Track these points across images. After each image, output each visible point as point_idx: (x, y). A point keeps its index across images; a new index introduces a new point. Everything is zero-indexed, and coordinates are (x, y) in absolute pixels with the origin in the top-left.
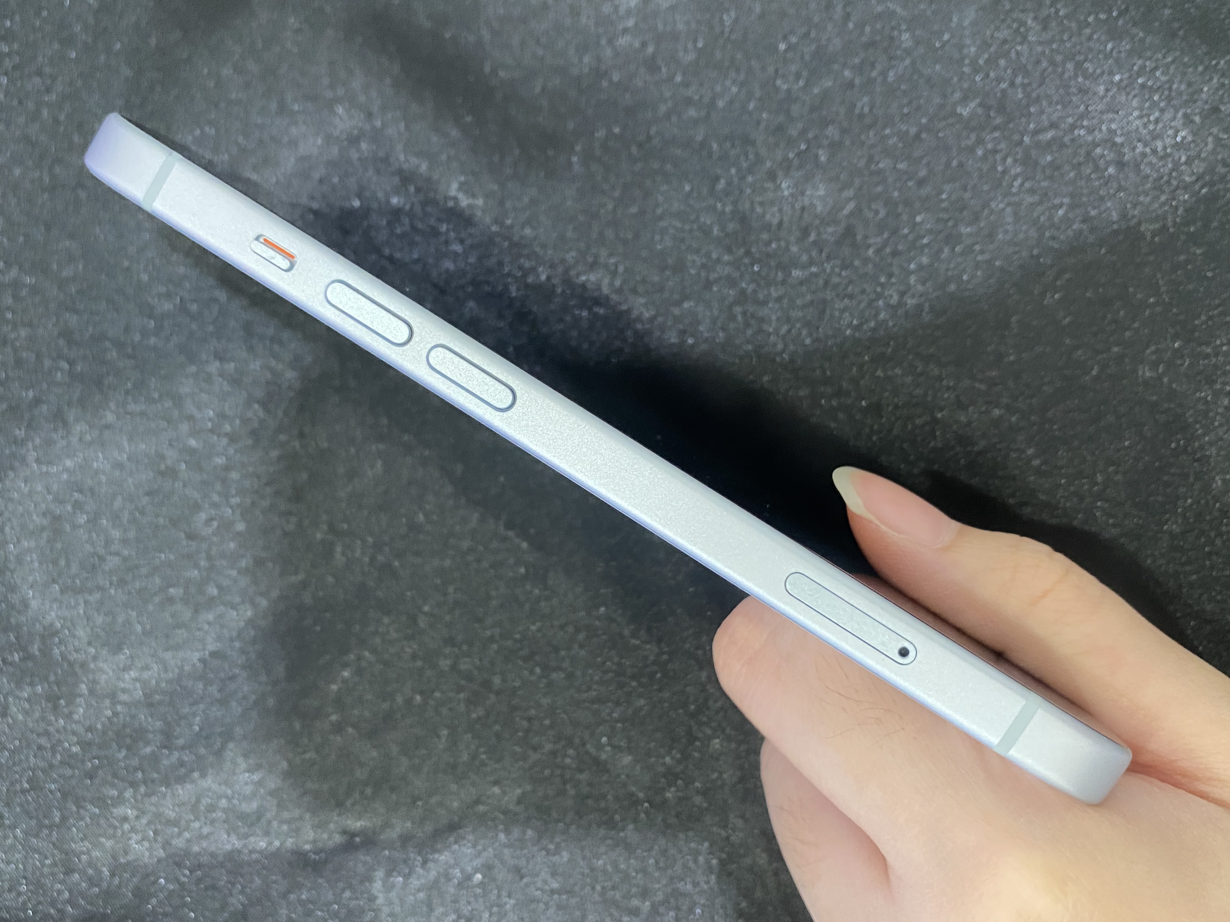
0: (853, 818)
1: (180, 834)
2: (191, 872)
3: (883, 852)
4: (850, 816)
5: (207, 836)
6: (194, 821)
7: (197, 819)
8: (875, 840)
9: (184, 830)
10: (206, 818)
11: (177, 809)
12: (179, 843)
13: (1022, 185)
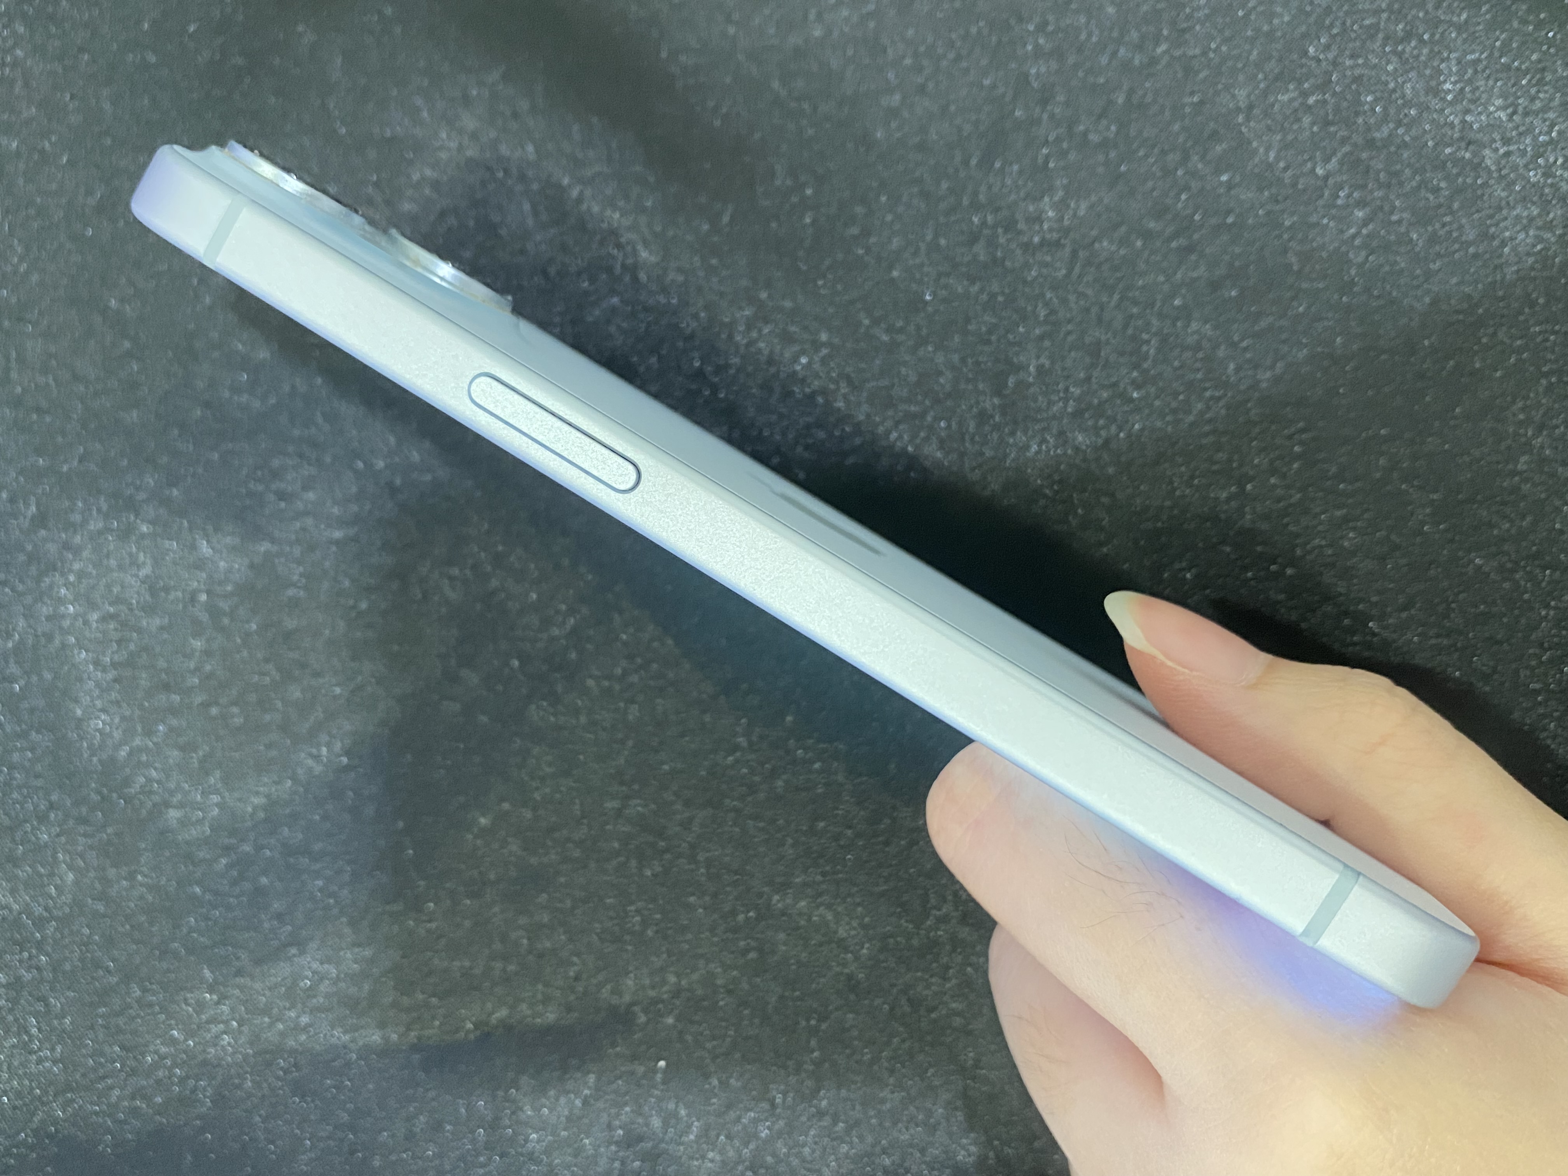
0: (1117, 1024)
1: (271, 1025)
2: (285, 1073)
3: (1157, 1067)
4: (1112, 1021)
5: (305, 1029)
6: (289, 1009)
7: (293, 1006)
8: (1146, 1053)
9: (278, 1020)
10: (303, 1003)
11: (267, 993)
12: (271, 1036)
13: (1349, 196)
